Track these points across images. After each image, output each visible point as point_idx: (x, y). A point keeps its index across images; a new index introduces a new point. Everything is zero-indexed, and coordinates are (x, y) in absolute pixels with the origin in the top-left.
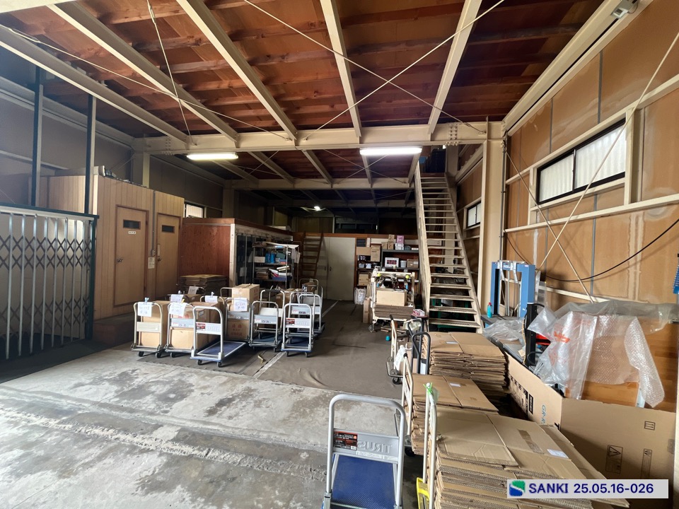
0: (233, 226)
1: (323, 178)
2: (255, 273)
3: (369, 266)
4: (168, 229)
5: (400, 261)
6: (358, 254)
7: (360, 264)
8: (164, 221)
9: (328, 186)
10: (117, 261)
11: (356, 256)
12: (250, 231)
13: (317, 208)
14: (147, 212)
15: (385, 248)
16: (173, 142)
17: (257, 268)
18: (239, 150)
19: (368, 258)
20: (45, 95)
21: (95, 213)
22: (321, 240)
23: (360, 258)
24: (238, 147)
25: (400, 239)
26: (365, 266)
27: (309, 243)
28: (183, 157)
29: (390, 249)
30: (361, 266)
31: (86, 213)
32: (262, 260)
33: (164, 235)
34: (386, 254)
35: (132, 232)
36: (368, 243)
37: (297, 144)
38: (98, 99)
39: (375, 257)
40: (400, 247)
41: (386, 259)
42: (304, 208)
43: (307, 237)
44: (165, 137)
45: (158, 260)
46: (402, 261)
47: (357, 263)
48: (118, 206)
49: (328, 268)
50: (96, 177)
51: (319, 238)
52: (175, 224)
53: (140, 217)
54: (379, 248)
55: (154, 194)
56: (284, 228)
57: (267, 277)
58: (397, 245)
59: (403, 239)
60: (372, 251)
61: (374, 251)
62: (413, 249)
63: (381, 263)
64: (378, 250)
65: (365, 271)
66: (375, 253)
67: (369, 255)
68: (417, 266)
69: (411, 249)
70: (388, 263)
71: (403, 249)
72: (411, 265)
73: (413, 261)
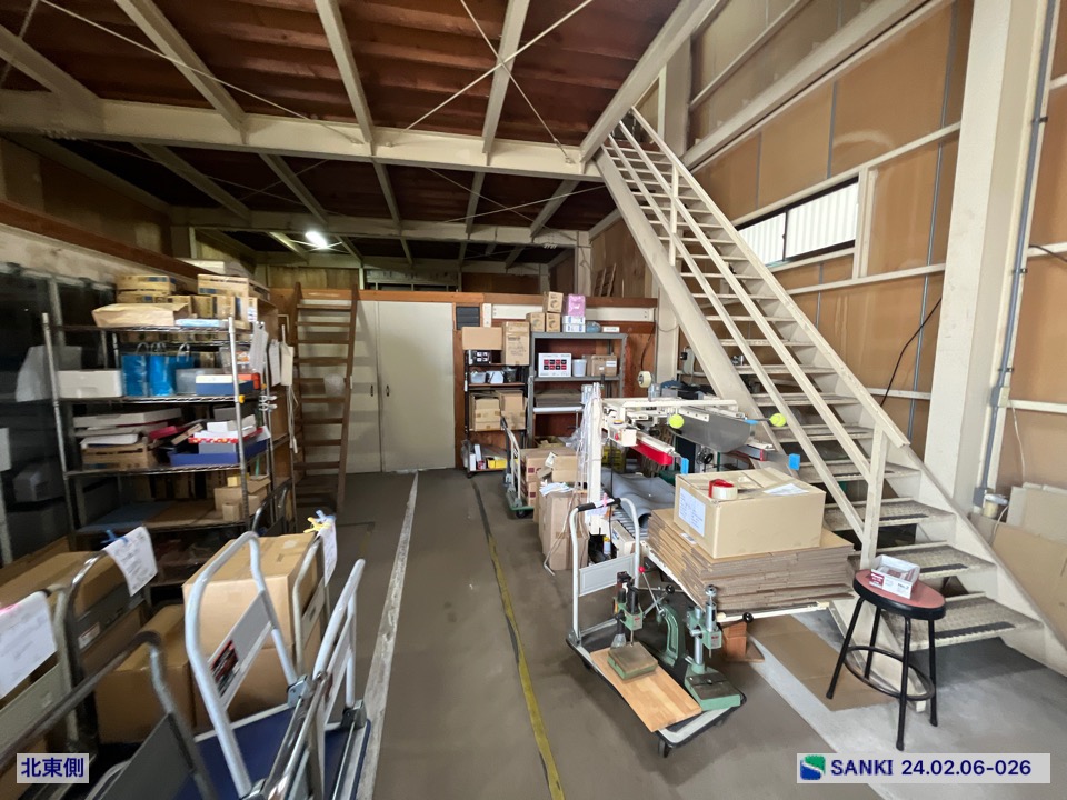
2: (71, 445)
5: (573, 358)
6: (468, 346)
7: (474, 374)
9: (361, 150)
11: (458, 352)
13: (317, 240)
15: (539, 330)
17: (80, 421)
19: (497, 356)
22: (353, 311)
23: (474, 355)
25: (577, 303)
26: (487, 377)
27: (312, 319)
29: (553, 332)
30: (477, 378)
32: (109, 384)
34: (542, 345)
36: (487, 319)
39: (518, 354)
40: (575, 325)
41: (542, 357)
42: (283, 240)
43: (308, 302)
46: (579, 361)
47: (465, 372)
49: (380, 389)
51: (346, 303)
54: (526, 329)
57: (144, 460)
58: (570, 321)
59: (584, 305)
60: (510, 339)
61: (514, 339)
62: (605, 329)
63: (532, 369)
64: (524, 334)
65: (488, 391)
66: (516, 342)
67: (497, 347)
68: (615, 371)
69: (601, 331)
70: (546, 368)
71: (583, 331)
72: (602, 369)
73: (605, 360)
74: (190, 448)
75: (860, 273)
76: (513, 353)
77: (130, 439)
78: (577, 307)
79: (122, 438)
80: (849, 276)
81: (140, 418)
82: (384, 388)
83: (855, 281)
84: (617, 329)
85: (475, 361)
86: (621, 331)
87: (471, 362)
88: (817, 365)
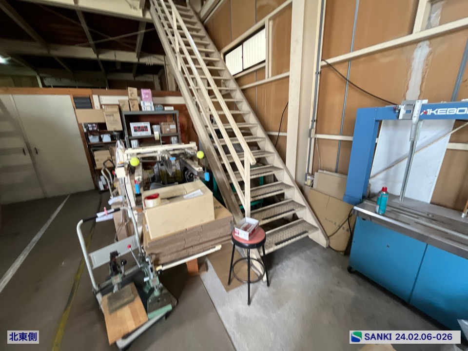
3: (106, 138)
5: (151, 125)
6: (82, 121)
7: (90, 137)
11: (80, 125)
15: (126, 110)
19: (102, 127)
23: (86, 126)
25: (146, 94)
26: (101, 139)
29: (135, 110)
30: (94, 140)
34: (130, 118)
36: (96, 104)
39: (115, 124)
40: (148, 106)
41: (132, 125)
46: (155, 127)
47: (86, 136)
49: (30, 150)
54: (117, 109)
58: (144, 104)
59: (151, 95)
60: (107, 115)
61: (110, 116)
62: (166, 108)
63: (126, 132)
64: (116, 112)
65: (102, 146)
66: (112, 118)
67: (101, 121)
68: (176, 130)
69: (164, 109)
70: (135, 131)
71: (153, 109)
72: (168, 130)
73: (169, 125)
75: (269, 77)
76: (111, 124)
78: (147, 96)
80: (264, 78)
82: (33, 149)
83: (266, 80)
84: (172, 108)
85: (88, 130)
86: (175, 109)
87: (85, 130)
88: (251, 123)
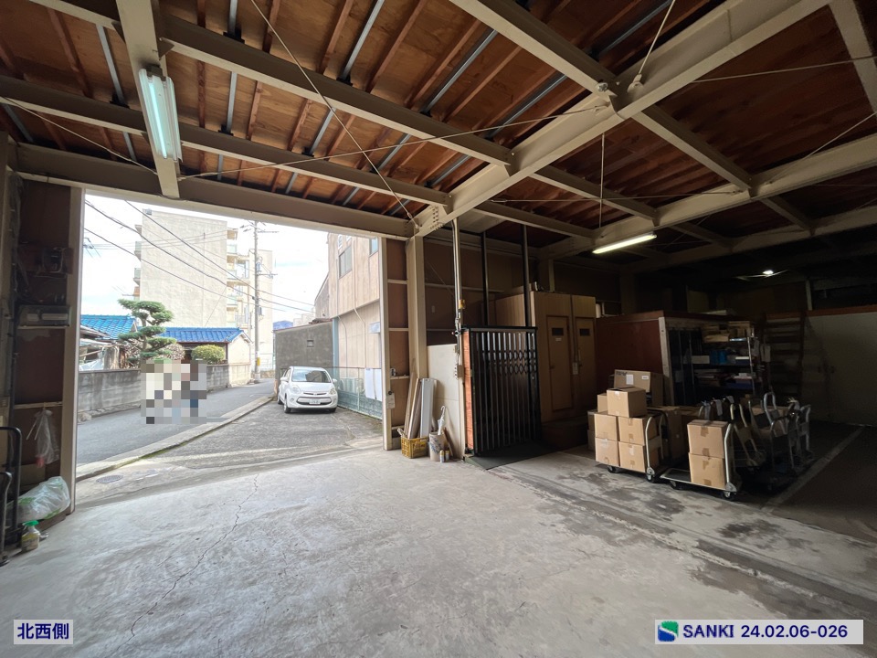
0: (662, 321)
1: (792, 224)
2: (696, 377)
4: (585, 332)
8: (581, 325)
9: (805, 234)
10: (551, 368)
12: (682, 324)
13: (769, 273)
14: (567, 317)
16: (578, 241)
17: (697, 371)
18: (657, 228)
20: (487, 237)
21: (534, 325)
22: (802, 323)
24: (656, 223)
27: (774, 330)
28: (588, 254)
31: (528, 327)
32: (706, 360)
33: (581, 339)
35: (558, 339)
37: (753, 193)
38: (527, 226)
42: (741, 278)
43: (769, 321)
44: (568, 239)
45: (580, 366)
48: (548, 316)
49: (826, 368)
50: (532, 294)
51: (797, 319)
52: (589, 325)
53: (562, 324)
55: (571, 299)
56: (723, 312)
57: (717, 384)
74: (734, 381)
77: (712, 377)
79: (710, 376)
81: (715, 371)
82: (829, 368)
